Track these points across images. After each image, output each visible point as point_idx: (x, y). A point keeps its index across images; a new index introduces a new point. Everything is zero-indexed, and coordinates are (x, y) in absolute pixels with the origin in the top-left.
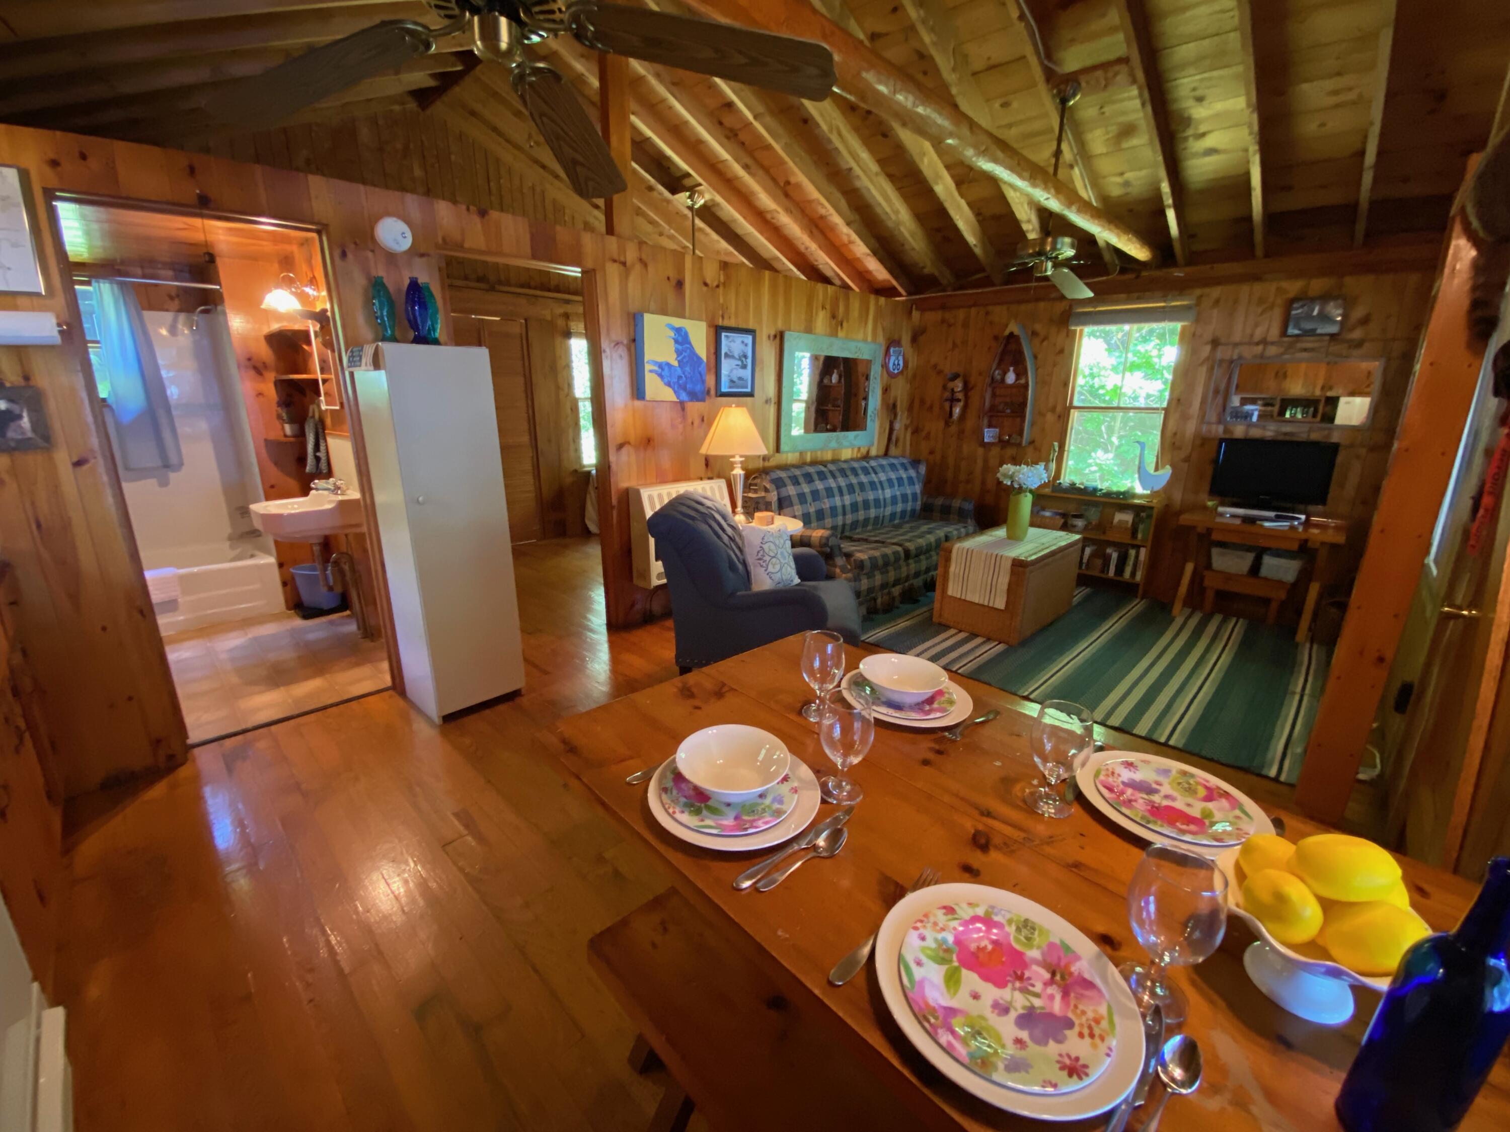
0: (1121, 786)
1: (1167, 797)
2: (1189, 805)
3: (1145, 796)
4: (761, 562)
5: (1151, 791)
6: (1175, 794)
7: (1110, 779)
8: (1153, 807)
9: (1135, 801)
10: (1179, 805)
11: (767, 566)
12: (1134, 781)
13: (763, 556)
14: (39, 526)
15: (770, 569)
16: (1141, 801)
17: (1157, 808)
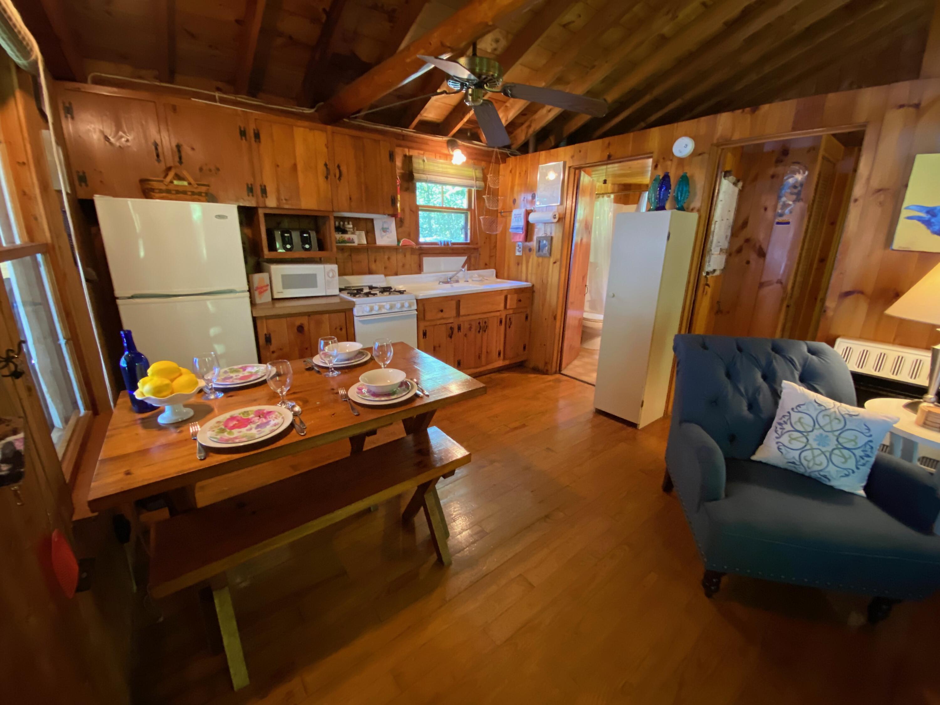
0: (269, 419)
1: (251, 429)
2: (240, 432)
3: (258, 423)
4: (779, 427)
5: (258, 427)
6: (249, 432)
7: (274, 416)
8: (251, 422)
9: (259, 419)
10: (244, 430)
11: (782, 434)
12: (268, 425)
13: (785, 423)
14: (542, 281)
15: (785, 439)
16: (257, 421)
17: (250, 423)
